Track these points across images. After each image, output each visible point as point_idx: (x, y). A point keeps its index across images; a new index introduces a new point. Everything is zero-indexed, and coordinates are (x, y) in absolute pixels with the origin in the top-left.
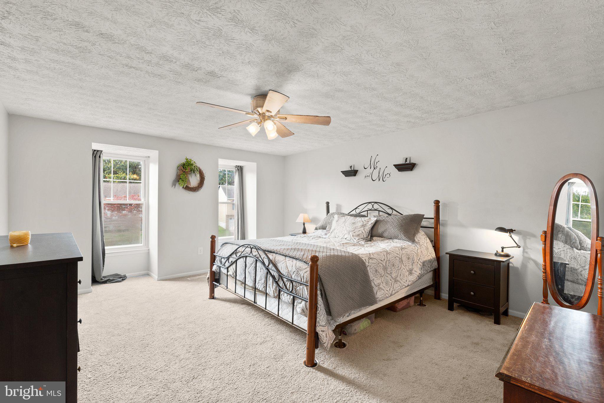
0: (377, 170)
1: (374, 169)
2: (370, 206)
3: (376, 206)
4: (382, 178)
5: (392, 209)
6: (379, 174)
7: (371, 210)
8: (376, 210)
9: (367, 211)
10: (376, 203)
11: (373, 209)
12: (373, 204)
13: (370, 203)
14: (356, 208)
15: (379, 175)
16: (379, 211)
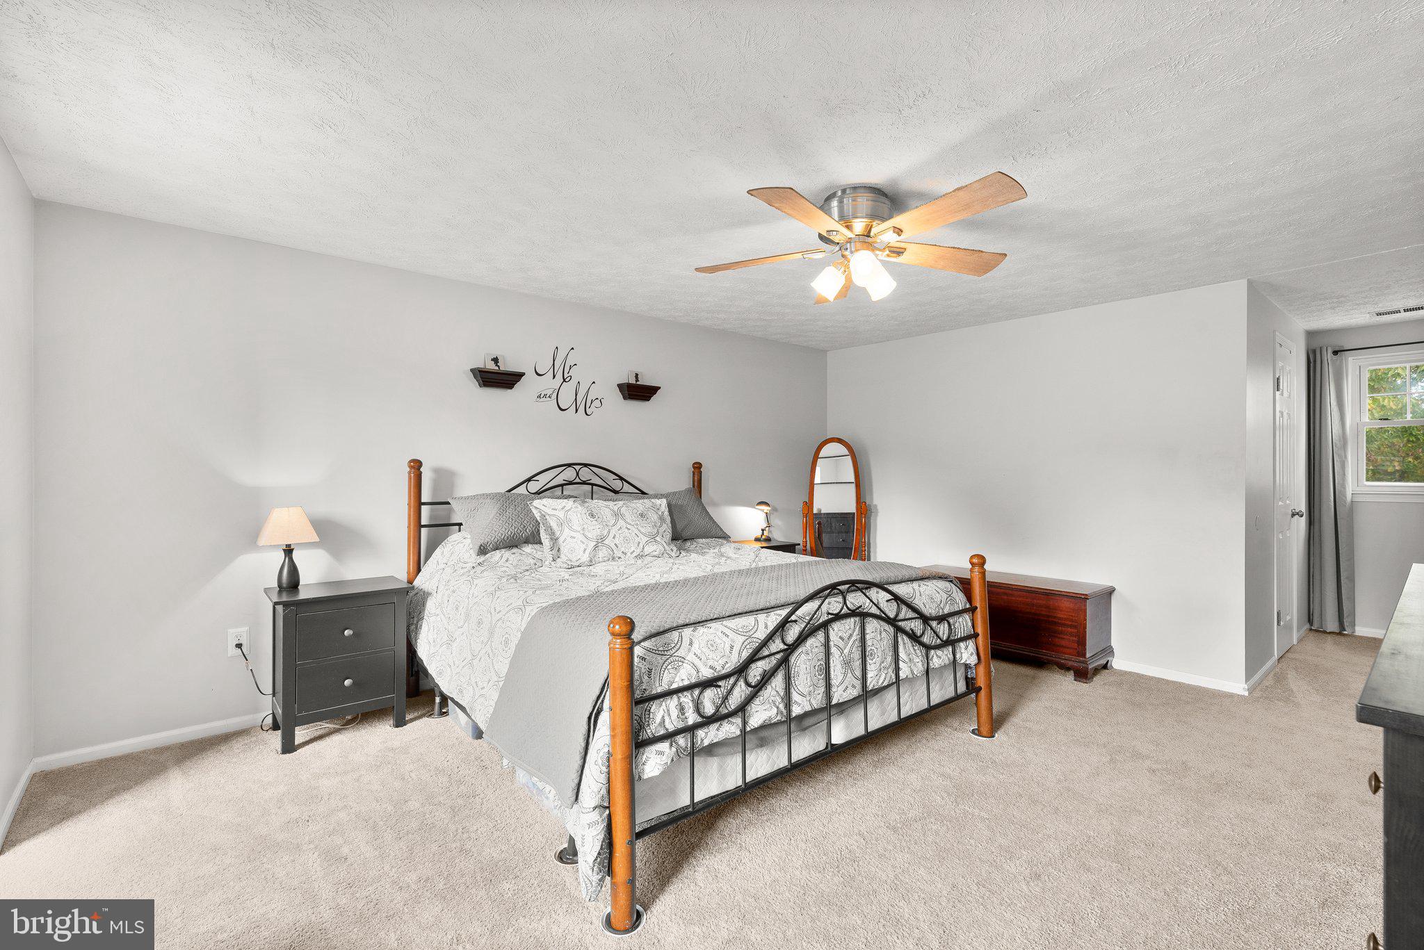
0: (573, 384)
1: (564, 380)
2: (569, 474)
3: (585, 474)
4: (583, 405)
5: (621, 479)
6: (576, 395)
7: (571, 483)
8: (584, 483)
9: (562, 485)
10: (586, 465)
11: (578, 480)
12: (577, 467)
13: (569, 465)
14: (529, 480)
15: (576, 399)
16: (593, 485)
